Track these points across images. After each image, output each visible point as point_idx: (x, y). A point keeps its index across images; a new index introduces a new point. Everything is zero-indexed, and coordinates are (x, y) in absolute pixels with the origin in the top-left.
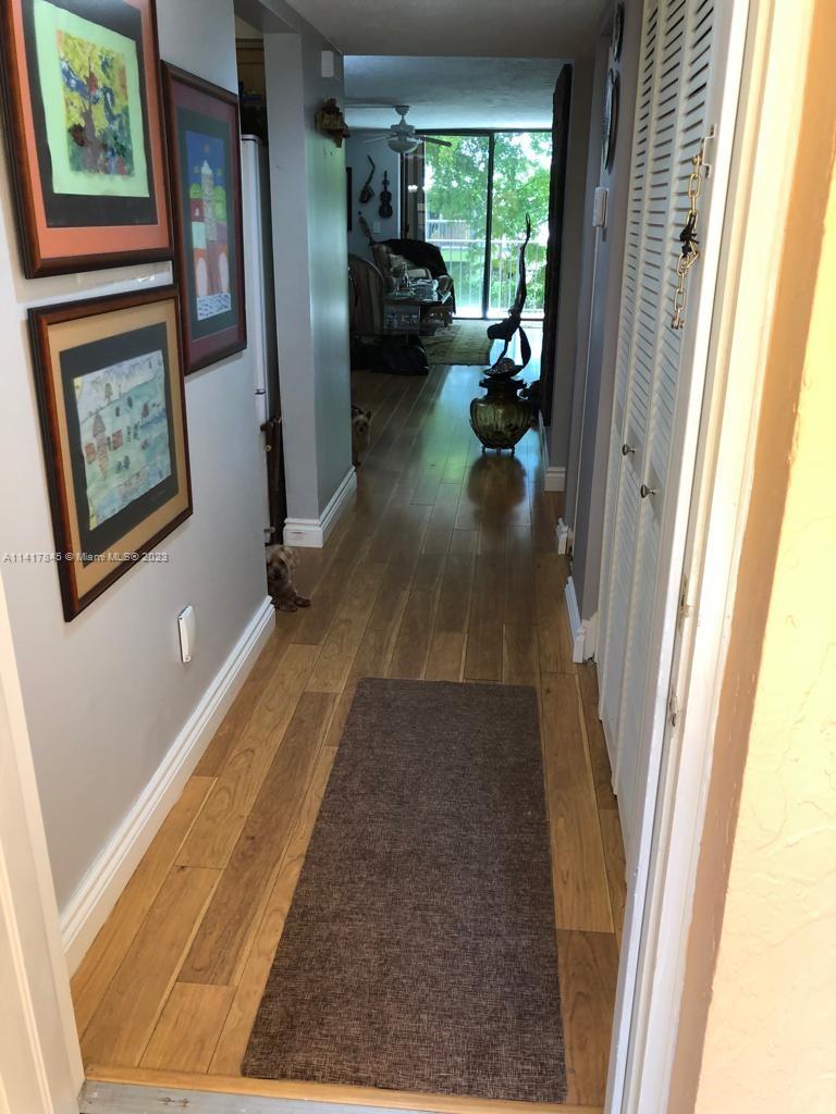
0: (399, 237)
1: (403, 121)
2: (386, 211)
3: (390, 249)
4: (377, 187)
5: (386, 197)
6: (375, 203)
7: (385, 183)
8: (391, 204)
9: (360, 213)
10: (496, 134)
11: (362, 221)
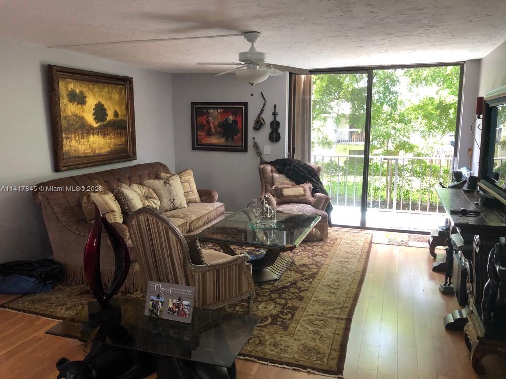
0: (286, 157)
1: (252, 48)
2: (275, 137)
3: (274, 169)
4: (268, 118)
5: (275, 125)
6: (266, 130)
7: (275, 114)
8: (279, 131)
9: (254, 138)
10: (374, 71)
11: (256, 145)
